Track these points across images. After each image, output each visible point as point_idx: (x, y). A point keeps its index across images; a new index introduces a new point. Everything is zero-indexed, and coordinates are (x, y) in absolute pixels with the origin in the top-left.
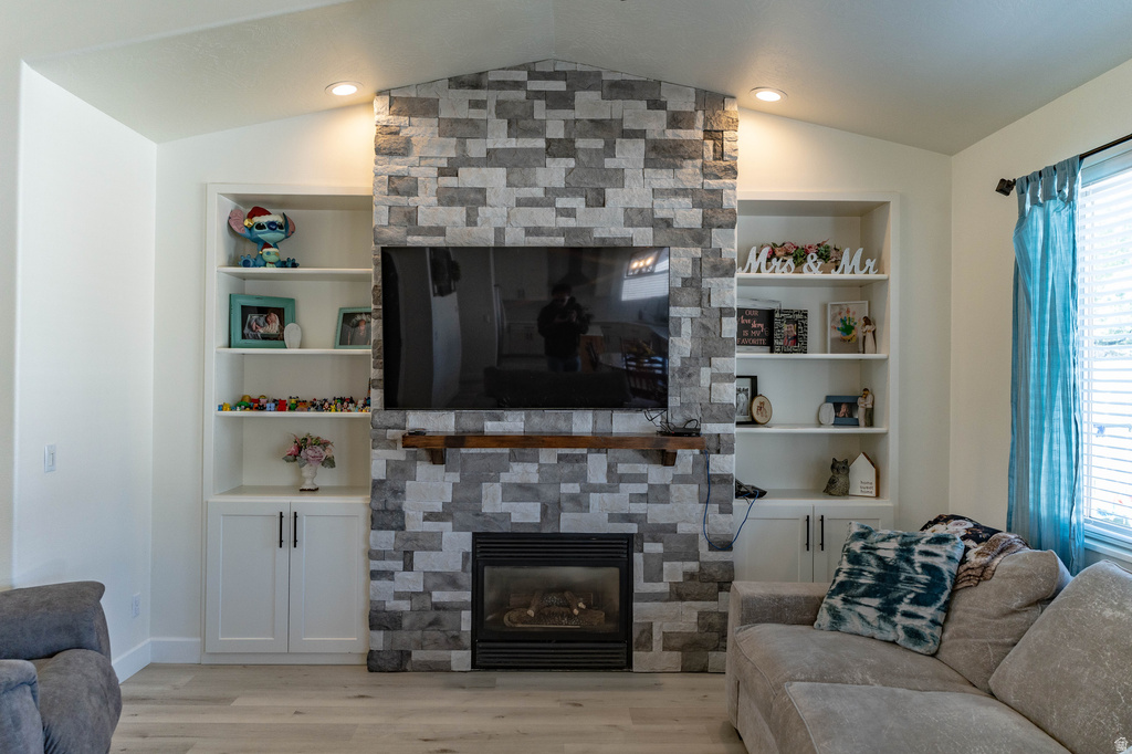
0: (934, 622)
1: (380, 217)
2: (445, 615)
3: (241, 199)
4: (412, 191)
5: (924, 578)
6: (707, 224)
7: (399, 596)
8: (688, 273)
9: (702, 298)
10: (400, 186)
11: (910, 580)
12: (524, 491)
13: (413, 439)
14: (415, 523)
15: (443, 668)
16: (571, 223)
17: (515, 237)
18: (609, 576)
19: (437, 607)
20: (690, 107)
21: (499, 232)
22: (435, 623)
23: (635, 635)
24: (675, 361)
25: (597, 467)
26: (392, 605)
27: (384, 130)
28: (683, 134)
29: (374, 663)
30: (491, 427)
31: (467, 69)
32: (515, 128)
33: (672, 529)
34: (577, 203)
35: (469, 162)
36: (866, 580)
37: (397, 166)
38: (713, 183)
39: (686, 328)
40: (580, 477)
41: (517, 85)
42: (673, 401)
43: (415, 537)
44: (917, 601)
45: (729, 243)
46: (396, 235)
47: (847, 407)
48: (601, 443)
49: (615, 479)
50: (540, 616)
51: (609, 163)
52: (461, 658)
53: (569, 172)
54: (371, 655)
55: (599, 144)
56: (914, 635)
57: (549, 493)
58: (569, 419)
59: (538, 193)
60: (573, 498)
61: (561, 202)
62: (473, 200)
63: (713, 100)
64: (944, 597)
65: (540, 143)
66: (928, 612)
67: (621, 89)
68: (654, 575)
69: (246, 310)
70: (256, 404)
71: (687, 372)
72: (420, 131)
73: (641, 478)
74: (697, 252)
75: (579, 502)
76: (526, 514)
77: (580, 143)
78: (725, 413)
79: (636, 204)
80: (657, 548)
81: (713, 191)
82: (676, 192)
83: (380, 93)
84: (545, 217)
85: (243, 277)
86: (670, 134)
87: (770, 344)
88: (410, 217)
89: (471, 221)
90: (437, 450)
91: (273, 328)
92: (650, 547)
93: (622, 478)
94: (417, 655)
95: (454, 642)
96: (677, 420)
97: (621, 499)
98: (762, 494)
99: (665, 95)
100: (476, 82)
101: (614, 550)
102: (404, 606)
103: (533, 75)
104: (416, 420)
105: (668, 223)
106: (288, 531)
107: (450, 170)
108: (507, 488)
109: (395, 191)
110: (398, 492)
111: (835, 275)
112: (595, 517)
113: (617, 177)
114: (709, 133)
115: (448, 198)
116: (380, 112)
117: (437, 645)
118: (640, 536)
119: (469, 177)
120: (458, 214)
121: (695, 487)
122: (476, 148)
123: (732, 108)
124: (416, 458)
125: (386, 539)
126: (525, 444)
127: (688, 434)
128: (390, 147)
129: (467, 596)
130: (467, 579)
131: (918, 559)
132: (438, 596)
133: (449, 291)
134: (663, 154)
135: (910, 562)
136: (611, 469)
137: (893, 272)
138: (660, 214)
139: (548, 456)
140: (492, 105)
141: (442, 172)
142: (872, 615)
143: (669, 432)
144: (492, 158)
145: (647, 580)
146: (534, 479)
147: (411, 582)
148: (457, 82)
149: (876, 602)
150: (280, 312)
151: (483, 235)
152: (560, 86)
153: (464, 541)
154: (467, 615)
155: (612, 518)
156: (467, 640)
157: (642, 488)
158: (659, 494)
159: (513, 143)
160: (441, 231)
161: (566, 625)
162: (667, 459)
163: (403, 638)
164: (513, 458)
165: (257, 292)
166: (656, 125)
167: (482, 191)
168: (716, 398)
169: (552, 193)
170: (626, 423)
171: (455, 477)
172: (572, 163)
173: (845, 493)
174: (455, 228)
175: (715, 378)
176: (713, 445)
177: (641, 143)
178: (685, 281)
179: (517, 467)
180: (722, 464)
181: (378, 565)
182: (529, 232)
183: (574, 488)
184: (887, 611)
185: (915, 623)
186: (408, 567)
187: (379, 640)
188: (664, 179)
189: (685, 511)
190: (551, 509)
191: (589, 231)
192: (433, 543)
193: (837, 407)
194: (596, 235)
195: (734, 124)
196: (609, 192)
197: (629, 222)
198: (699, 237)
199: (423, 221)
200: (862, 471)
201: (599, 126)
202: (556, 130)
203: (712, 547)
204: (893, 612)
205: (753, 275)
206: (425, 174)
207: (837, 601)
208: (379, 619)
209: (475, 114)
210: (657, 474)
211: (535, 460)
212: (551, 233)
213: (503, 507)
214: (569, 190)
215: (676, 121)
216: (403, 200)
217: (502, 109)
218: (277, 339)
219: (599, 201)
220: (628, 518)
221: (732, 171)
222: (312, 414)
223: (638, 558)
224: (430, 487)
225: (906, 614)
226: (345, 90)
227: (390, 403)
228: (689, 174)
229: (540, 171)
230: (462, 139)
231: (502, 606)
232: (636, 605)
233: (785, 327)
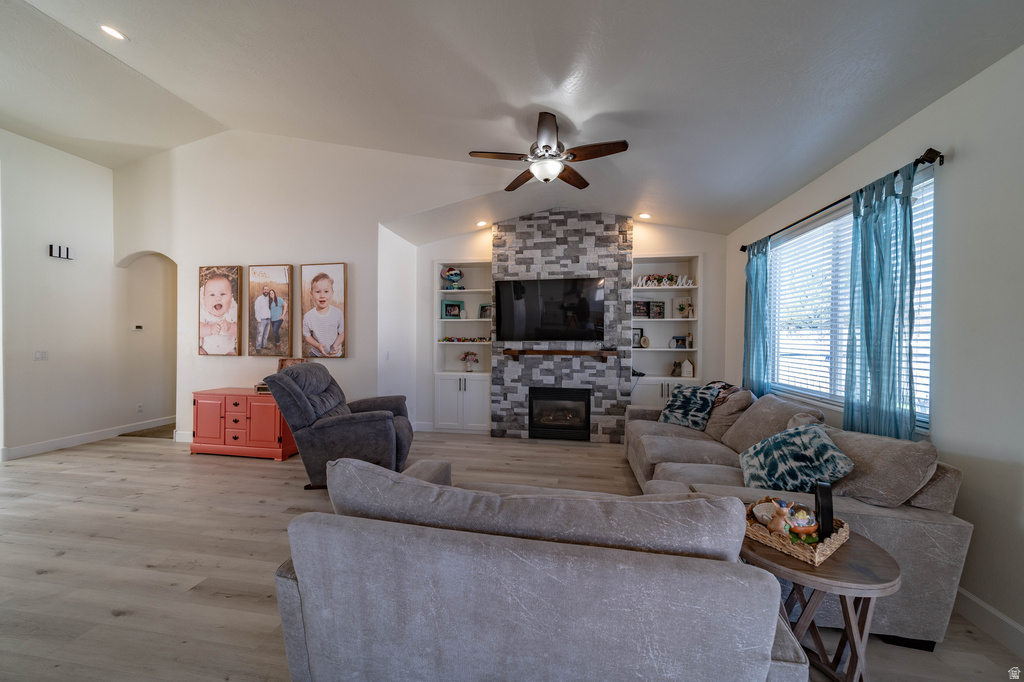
0: (704, 419)
1: (495, 270)
2: (519, 417)
3: (445, 265)
4: (506, 260)
5: (701, 402)
6: (620, 268)
7: (502, 410)
8: (612, 288)
9: (618, 297)
10: (502, 258)
11: (695, 403)
12: (548, 372)
13: (507, 351)
14: (508, 383)
15: (518, 437)
16: (566, 270)
17: (545, 276)
18: (580, 405)
19: (516, 414)
20: (613, 223)
21: (539, 274)
22: (515, 420)
23: (591, 428)
24: (607, 322)
25: (576, 362)
26: (499, 413)
27: (496, 238)
28: (610, 233)
29: (493, 434)
30: (536, 347)
31: (526, 213)
32: (544, 234)
33: (606, 387)
34: (569, 262)
35: (527, 248)
36: (678, 403)
37: (501, 251)
38: (623, 252)
39: (612, 309)
40: (570, 367)
41: (545, 218)
42: (606, 338)
43: (508, 388)
44: (697, 411)
45: (630, 276)
46: (501, 277)
47: (681, 341)
48: (578, 353)
49: (583, 368)
50: (554, 420)
51: (581, 246)
52: (525, 434)
53: (565, 250)
54: (492, 431)
55: (577, 239)
56: (695, 423)
57: (558, 373)
58: (565, 345)
59: (553, 258)
60: (567, 375)
61: (562, 262)
62: (529, 262)
63: (622, 219)
64: (708, 410)
65: (554, 240)
66: (701, 415)
67: (586, 217)
68: (599, 405)
69: (447, 306)
70: (450, 340)
71: (612, 326)
72: (509, 238)
73: (593, 368)
74: (616, 279)
75: (569, 376)
76: (549, 380)
77: (569, 239)
78: (627, 342)
79: (592, 261)
80: (600, 394)
81: (622, 255)
82: (607, 256)
83: (494, 224)
84: (556, 268)
85: (446, 294)
86: (605, 233)
87: (648, 316)
88: (506, 270)
89: (528, 270)
90: (516, 356)
91: (456, 312)
92: (597, 394)
93: (586, 367)
94: (509, 432)
95: (522, 427)
96: (608, 345)
97: (586, 375)
98: (643, 375)
99: (603, 218)
100: (529, 218)
101: (583, 395)
102: (504, 413)
103: (551, 214)
104: (508, 345)
105: (604, 268)
106: (462, 385)
107: (520, 252)
108: (542, 370)
109: (500, 260)
110: (502, 371)
111: (675, 287)
112: (575, 382)
113: (584, 251)
114: (621, 232)
115: (519, 262)
116: (494, 231)
117: (516, 428)
118: (593, 389)
119: (527, 254)
120: (523, 268)
121: (615, 371)
122: (530, 243)
123: (630, 222)
124: (508, 359)
125: (497, 389)
126: (549, 354)
127: (612, 350)
128: (498, 244)
129: (527, 411)
130: (527, 404)
131: (699, 395)
132: (516, 410)
133: (521, 298)
134: (602, 241)
135: (696, 397)
136: (582, 364)
137: (700, 285)
138: (601, 265)
139: (557, 358)
140: (535, 226)
141: (517, 252)
142: (679, 416)
143: (605, 349)
144: (536, 246)
145: (596, 407)
146: (552, 367)
147: (506, 404)
148: (523, 218)
149: (681, 411)
150: (459, 306)
151: (532, 276)
152: (562, 217)
153: (526, 390)
154: (527, 418)
155: (582, 382)
156: (527, 427)
157: (594, 371)
158: (601, 374)
159: (544, 240)
160: (517, 274)
161: (564, 423)
162: (604, 360)
163: (504, 425)
164: (544, 359)
165: (451, 300)
166: (599, 230)
167: (532, 259)
168: (623, 336)
169: (559, 258)
170: (587, 346)
171: (523, 366)
172: (566, 246)
173: (680, 375)
174: (522, 273)
175: (623, 328)
176: (622, 355)
177: (594, 238)
178: (611, 291)
179: (545, 363)
180: (625, 362)
181: (494, 398)
182: (550, 274)
183: (567, 371)
184: (685, 415)
185: (696, 419)
186: (505, 399)
187: (495, 425)
188: (603, 251)
189: (611, 380)
190: (559, 379)
191: (573, 272)
192: (514, 391)
193: (677, 341)
194: (576, 274)
195: (631, 228)
196: (581, 257)
197: (589, 269)
198: (617, 273)
199: (510, 271)
200: (687, 367)
201: (577, 232)
202: (560, 234)
203: (622, 395)
204: (688, 415)
205: (640, 287)
206: (511, 253)
207: (667, 412)
208: (495, 418)
209: (529, 230)
210: (600, 366)
211: (552, 360)
212: (558, 274)
213: (541, 378)
214: (565, 257)
215: (607, 228)
216: (503, 263)
217: (539, 227)
218: (458, 316)
219: (576, 260)
220: (588, 383)
221: (630, 247)
222: (470, 343)
223: (592, 398)
224: (513, 369)
225: (692, 416)
226: (482, 224)
227: (499, 338)
228: (613, 249)
229: (554, 250)
230: (524, 240)
231: (541, 414)
232: (591, 416)
233: (655, 309)
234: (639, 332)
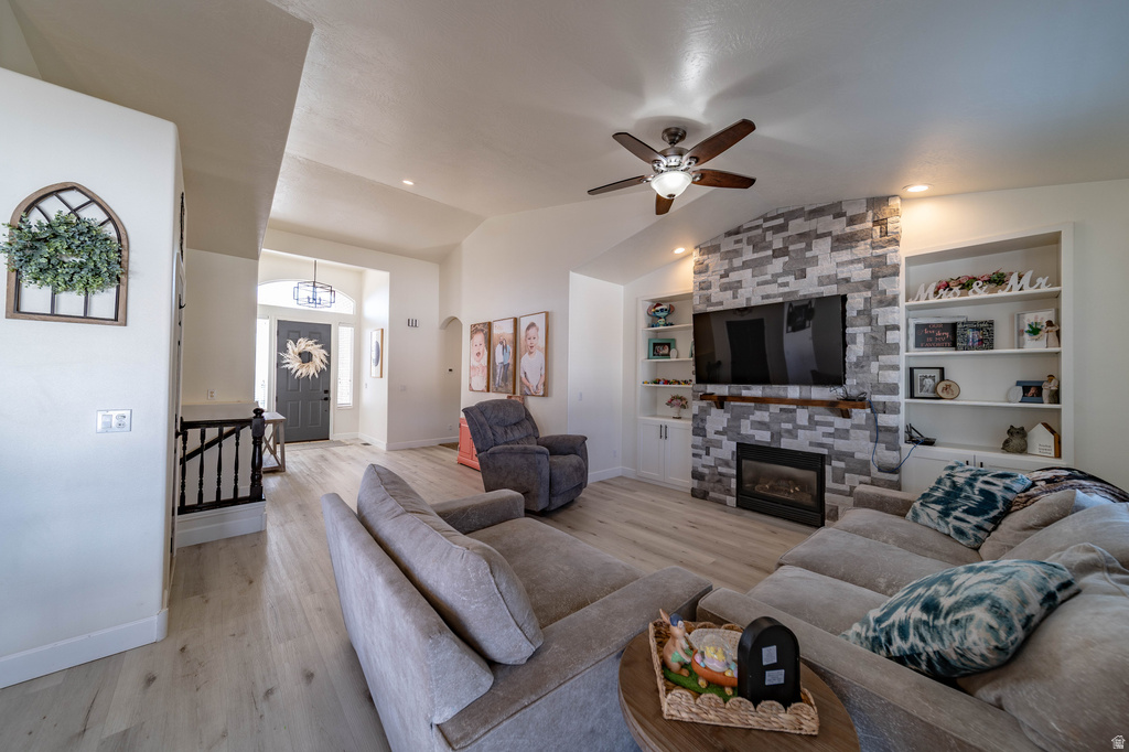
0: (979, 527)
1: (696, 300)
2: (724, 479)
3: (653, 301)
4: (709, 287)
5: (978, 498)
6: (875, 277)
7: (704, 466)
8: (861, 307)
9: (871, 321)
10: (704, 286)
11: (967, 498)
12: (762, 425)
13: (705, 397)
14: (711, 435)
15: (723, 503)
16: (786, 289)
17: (757, 301)
18: (810, 475)
19: (720, 474)
20: (863, 210)
21: (748, 299)
22: (719, 481)
23: (827, 511)
24: (851, 357)
25: (802, 416)
26: (701, 469)
27: (699, 263)
28: (857, 227)
29: (694, 493)
30: (745, 393)
31: (732, 226)
32: (756, 249)
33: (852, 455)
34: (791, 279)
35: (733, 269)
36: (939, 494)
37: (703, 278)
38: (879, 252)
39: (860, 339)
40: (793, 421)
41: (758, 227)
42: (850, 381)
43: (710, 441)
44: (969, 511)
45: (900, 286)
46: (702, 308)
48: (805, 403)
49: (813, 424)
50: (772, 489)
51: (808, 254)
52: (732, 501)
53: (785, 264)
54: (693, 490)
55: (803, 245)
56: (960, 532)
57: (775, 427)
58: (786, 390)
59: (768, 277)
60: (788, 431)
61: (780, 280)
62: (735, 287)
63: (878, 202)
64: (994, 513)
65: (770, 252)
66: (974, 520)
67: (817, 212)
68: (839, 479)
69: (655, 345)
70: (657, 382)
71: (861, 364)
72: (713, 261)
73: (830, 424)
74: (869, 294)
75: (792, 434)
76: (763, 437)
77: (791, 248)
78: (893, 389)
79: (825, 273)
80: (842, 465)
81: (879, 256)
82: (852, 262)
83: (696, 248)
84: (773, 289)
85: (657, 332)
86: (848, 230)
87: (954, 345)
88: (708, 299)
89: (735, 297)
90: (720, 402)
91: (666, 351)
92: (835, 463)
93: (817, 423)
94: (711, 494)
95: (728, 492)
96: (854, 393)
97: (818, 434)
98: (930, 443)
99: (844, 208)
100: (737, 232)
101: (815, 462)
102: (706, 471)
103: (766, 220)
104: (711, 388)
105: (847, 280)
106: (663, 432)
107: (726, 275)
108: (753, 423)
109: (702, 289)
110: (703, 420)
111: (1001, 293)
112: (802, 442)
113: (814, 261)
114: (876, 223)
115: (724, 288)
116: (696, 256)
117: (720, 491)
118: (830, 456)
119: (734, 276)
120: (729, 294)
121: (868, 433)
122: (737, 262)
123: (895, 203)
124: (710, 406)
125: (699, 439)
126: (761, 402)
127: (860, 402)
128: (701, 269)
129: (734, 472)
130: (734, 463)
131: (979, 485)
132: (721, 469)
134: (842, 242)
135: (972, 486)
136: (811, 418)
137: (1066, 288)
138: (840, 276)
139: (774, 408)
140: (745, 241)
141: (722, 277)
142: (935, 515)
143: (847, 399)
144: (745, 265)
145: (835, 481)
146: (767, 419)
147: (709, 461)
148: (729, 234)
149: (939, 507)
150: (669, 345)
151: (741, 303)
152: (781, 221)
153: (733, 446)
154: (734, 481)
155: (811, 444)
156: (734, 492)
157: (831, 430)
158: (843, 434)
159: (756, 256)
160: (721, 303)
161: (785, 496)
162: (846, 415)
163: (706, 485)
164: (756, 408)
165: (662, 338)
166: (840, 227)
167: (740, 282)
168: (881, 380)
169: (776, 276)
170: (818, 393)
171: (729, 416)
172: (787, 259)
173: (1023, 450)
174: (728, 301)
175: (881, 368)
176: (880, 408)
177: (829, 240)
178: (859, 312)
179: (758, 413)
180: (885, 420)
181: (696, 451)
182: (763, 297)
183: (789, 426)
184: (945, 514)
185: (963, 525)
186: (708, 454)
187: (695, 484)
188: (845, 256)
189: (860, 445)
190: (776, 435)
191: (796, 292)
192: (719, 445)
193: (1026, 389)
194: (801, 293)
195: (896, 212)
196: (808, 270)
197: (821, 283)
198: (868, 285)
199: (713, 300)
200: (1040, 438)
201: (802, 236)
202: (778, 244)
203: (880, 470)
204: (948, 515)
205: (922, 302)
206: (715, 279)
207: (917, 505)
208: (696, 475)
209: (737, 246)
210: (839, 422)
211: (767, 410)
212: (775, 296)
213: (751, 432)
214: (785, 273)
215: (852, 221)
216: (705, 292)
217: (749, 241)
218: (668, 355)
219: (803, 275)
220: (821, 445)
221: (896, 242)
222: (677, 386)
223: (828, 468)
224: (717, 419)
225: (956, 518)
226: (679, 251)
227: (699, 381)
228: (863, 250)
229: (769, 267)
230: (731, 260)
231: (755, 481)
232: (827, 494)
233: (970, 334)
234: (936, 373)
